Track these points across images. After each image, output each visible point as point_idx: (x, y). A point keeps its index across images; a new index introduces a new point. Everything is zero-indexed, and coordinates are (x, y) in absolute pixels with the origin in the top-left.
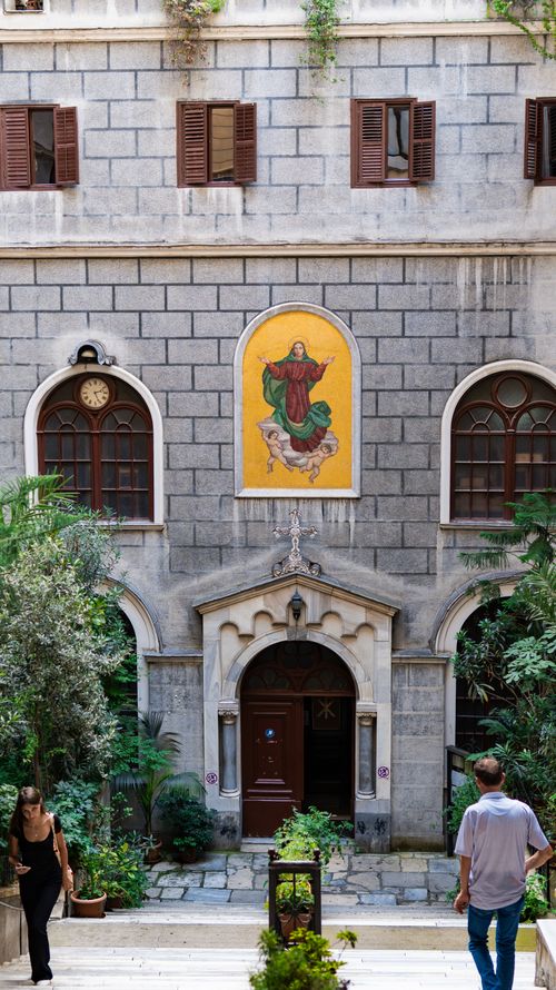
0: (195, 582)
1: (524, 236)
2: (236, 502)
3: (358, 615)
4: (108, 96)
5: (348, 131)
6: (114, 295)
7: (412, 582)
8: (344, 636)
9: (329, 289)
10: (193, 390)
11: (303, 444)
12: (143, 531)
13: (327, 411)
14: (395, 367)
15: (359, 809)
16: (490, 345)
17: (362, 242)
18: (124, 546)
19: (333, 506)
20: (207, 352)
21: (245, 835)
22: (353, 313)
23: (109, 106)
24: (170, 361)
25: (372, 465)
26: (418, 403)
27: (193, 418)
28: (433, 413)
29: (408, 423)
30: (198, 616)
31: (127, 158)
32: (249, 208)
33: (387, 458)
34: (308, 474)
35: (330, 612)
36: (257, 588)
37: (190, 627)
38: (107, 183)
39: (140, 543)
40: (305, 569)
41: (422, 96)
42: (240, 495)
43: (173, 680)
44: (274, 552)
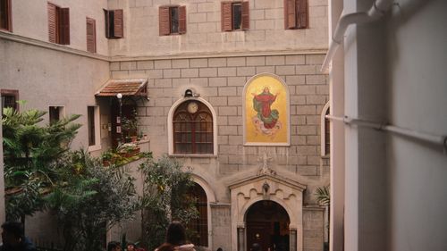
0: (229, 177)
2: (244, 148)
3: (290, 191)
5: (283, 9)
7: (310, 178)
8: (284, 198)
9: (277, 67)
11: (269, 126)
12: (210, 158)
13: (277, 113)
14: (303, 96)
17: (289, 49)
18: (203, 164)
19: (280, 149)
22: (286, 77)
23: (197, 5)
24: (219, 95)
25: (295, 134)
26: (312, 110)
28: (317, 114)
29: (308, 117)
30: (229, 190)
31: (204, 23)
33: (300, 131)
34: (271, 137)
35: (279, 190)
36: (251, 179)
37: (226, 194)
38: (196, 32)
40: (269, 172)
42: (245, 145)
43: (220, 214)
44: (258, 167)
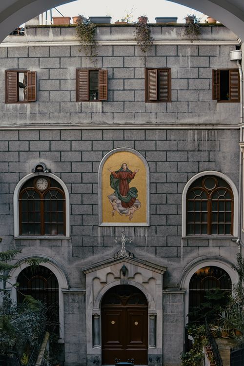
0: (82, 261)
1: (214, 122)
2: (99, 228)
3: (149, 274)
4: (49, 67)
5: (144, 80)
6: (50, 145)
7: (170, 260)
8: (143, 283)
9: (137, 142)
10: (82, 183)
11: (127, 205)
12: (61, 240)
13: (136, 191)
14: (163, 173)
15: (150, 352)
16: (201, 165)
17: (149, 124)
18: (54, 246)
20: (88, 167)
21: (103, 364)
22: (147, 152)
23: (49, 70)
24: (73, 171)
25: (155, 213)
26: (173, 188)
27: (82, 194)
28: (179, 192)
29: (169, 196)
31: (56, 91)
32: (105, 110)
33: (160, 210)
34: (129, 217)
35: (138, 273)
36: (108, 263)
37: (81, 279)
38: (48, 100)
39: (60, 245)
40: (127, 255)
41: (173, 67)
42: (101, 225)
43: (74, 301)
44: (115, 248)
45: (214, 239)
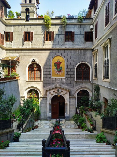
1: (85, 47)
2: (51, 79)
3: (65, 92)
4: (37, 31)
5: (64, 35)
6: (37, 54)
7: (71, 88)
8: (64, 94)
9: (62, 53)
10: (46, 65)
11: (59, 72)
13: (62, 68)
15: (65, 115)
16: (81, 60)
17: (66, 48)
18: (38, 84)
20: (48, 61)
21: (52, 118)
22: (65, 56)
25: (67, 74)
26: (72, 67)
27: (46, 68)
28: (74, 68)
29: (71, 69)
31: (39, 38)
32: (53, 44)
33: (69, 73)
34: (60, 75)
36: (54, 88)
37: (46, 93)
39: (40, 83)
40: (59, 86)
41: (73, 31)
42: (52, 77)
44: (55, 84)
45: (84, 82)
